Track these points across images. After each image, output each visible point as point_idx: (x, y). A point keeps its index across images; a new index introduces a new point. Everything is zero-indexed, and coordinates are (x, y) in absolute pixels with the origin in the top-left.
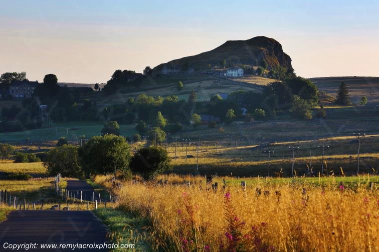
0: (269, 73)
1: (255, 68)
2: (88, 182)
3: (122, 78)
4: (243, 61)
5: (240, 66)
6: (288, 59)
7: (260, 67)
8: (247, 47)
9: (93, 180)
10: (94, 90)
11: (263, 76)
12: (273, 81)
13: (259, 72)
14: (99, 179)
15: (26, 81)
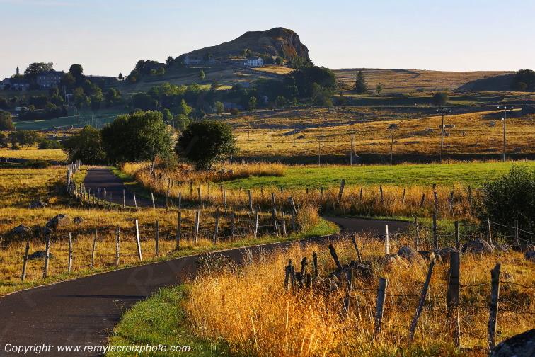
0: (288, 63)
1: (274, 58)
2: (114, 171)
3: (145, 68)
4: (262, 51)
5: (260, 56)
6: (305, 49)
7: (280, 57)
8: (266, 38)
9: (120, 169)
10: (119, 79)
11: (282, 65)
12: (293, 70)
13: (278, 62)
14: (130, 168)
15: (53, 71)
